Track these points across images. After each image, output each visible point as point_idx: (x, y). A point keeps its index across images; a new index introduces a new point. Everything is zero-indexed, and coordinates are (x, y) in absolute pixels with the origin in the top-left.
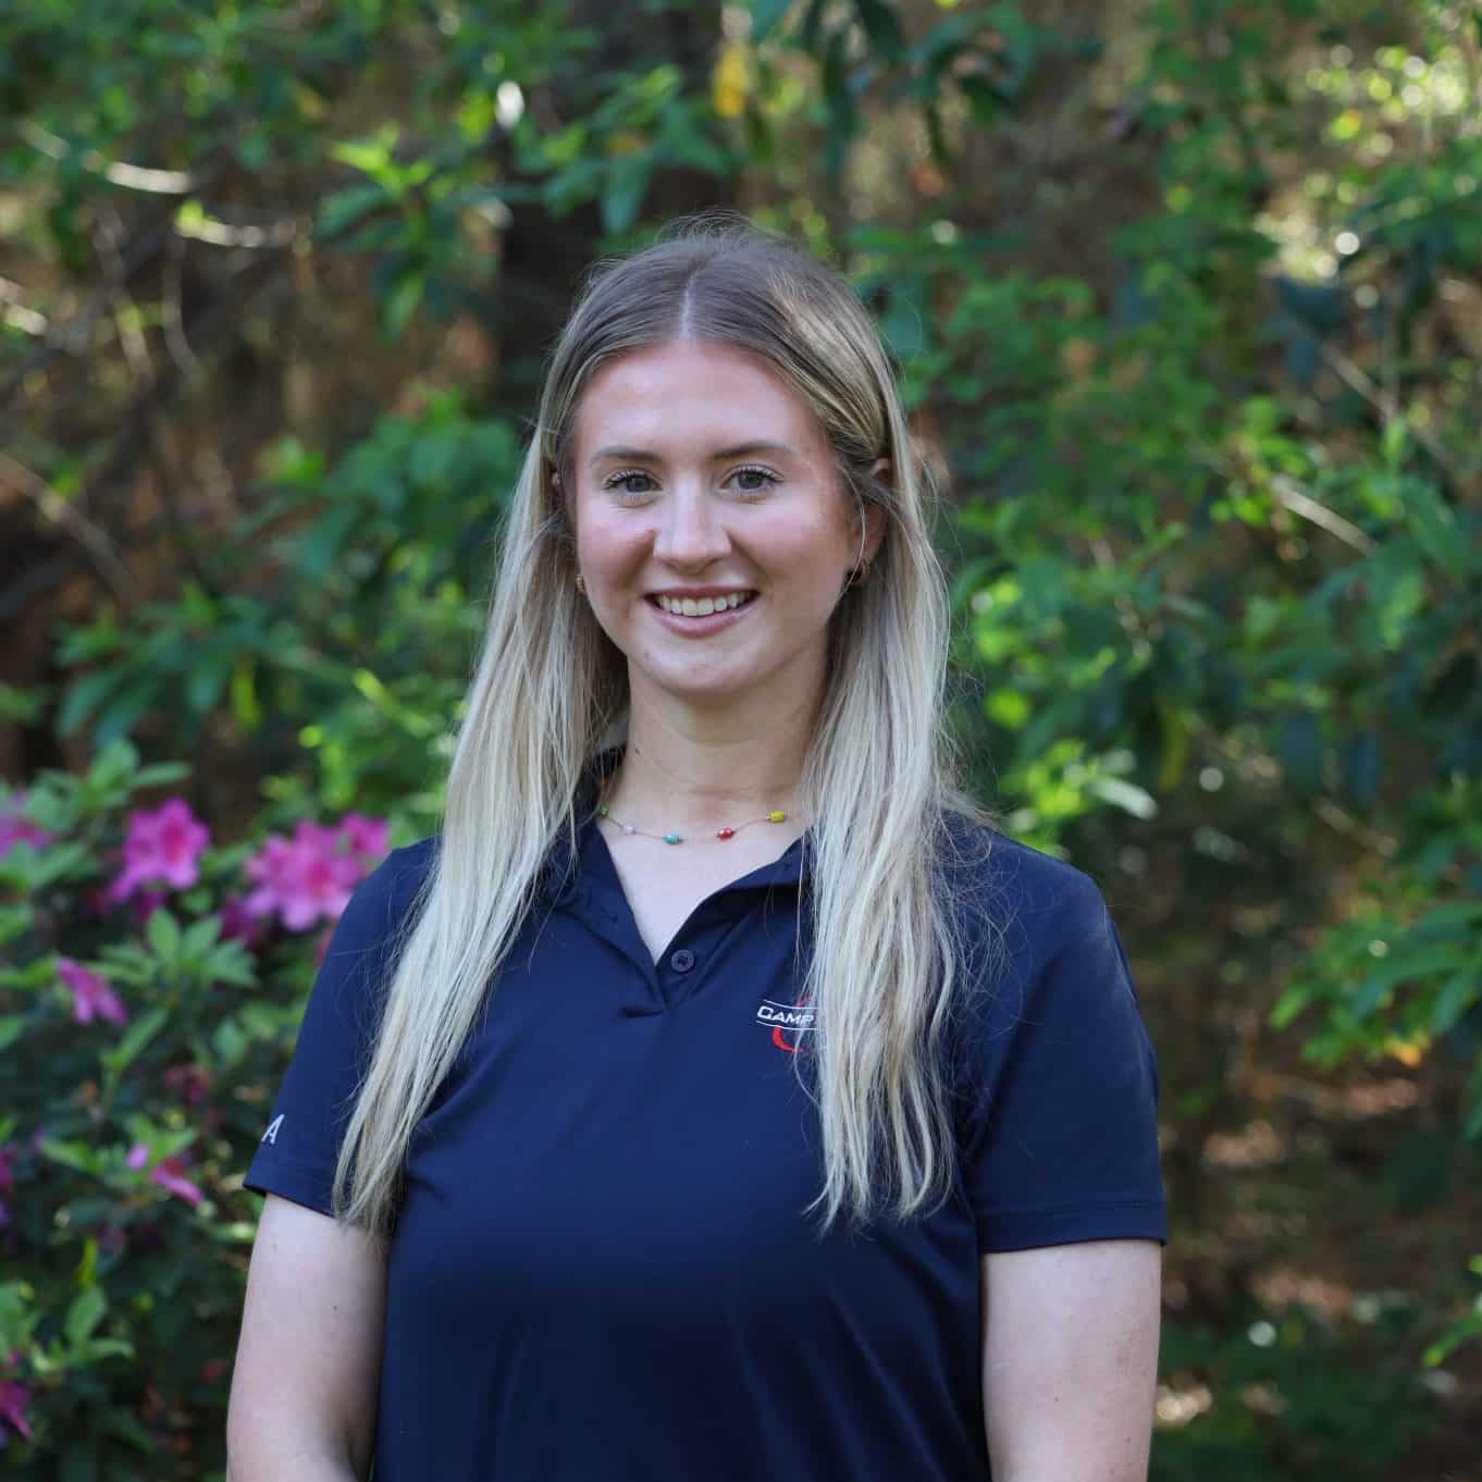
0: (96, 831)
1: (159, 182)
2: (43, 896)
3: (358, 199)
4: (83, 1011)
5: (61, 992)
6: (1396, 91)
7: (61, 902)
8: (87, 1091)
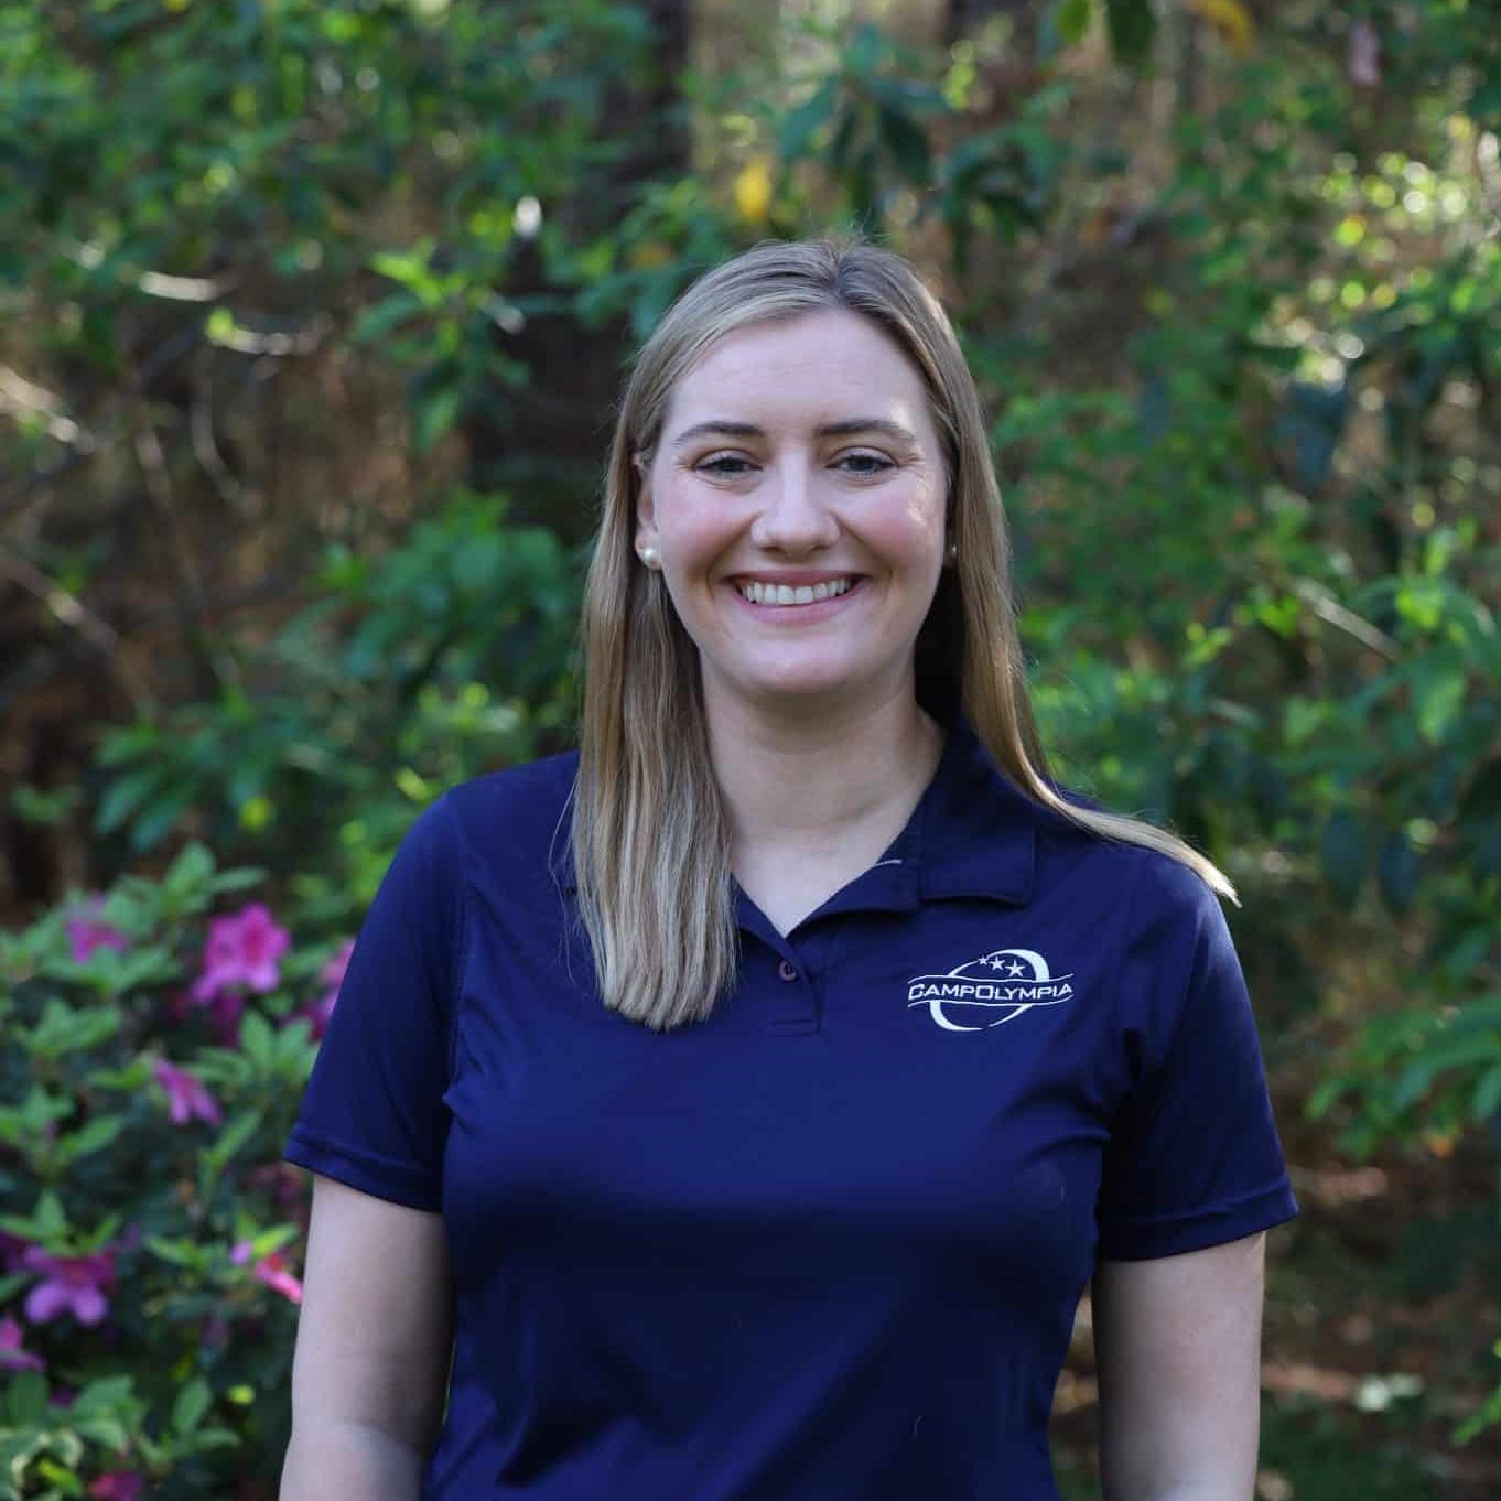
0: (176, 934)
1: (187, 290)
2: (128, 997)
3: (394, 308)
4: (179, 1111)
5: (156, 1094)
6: (1399, 199)
7: (144, 1004)
8: (184, 1189)
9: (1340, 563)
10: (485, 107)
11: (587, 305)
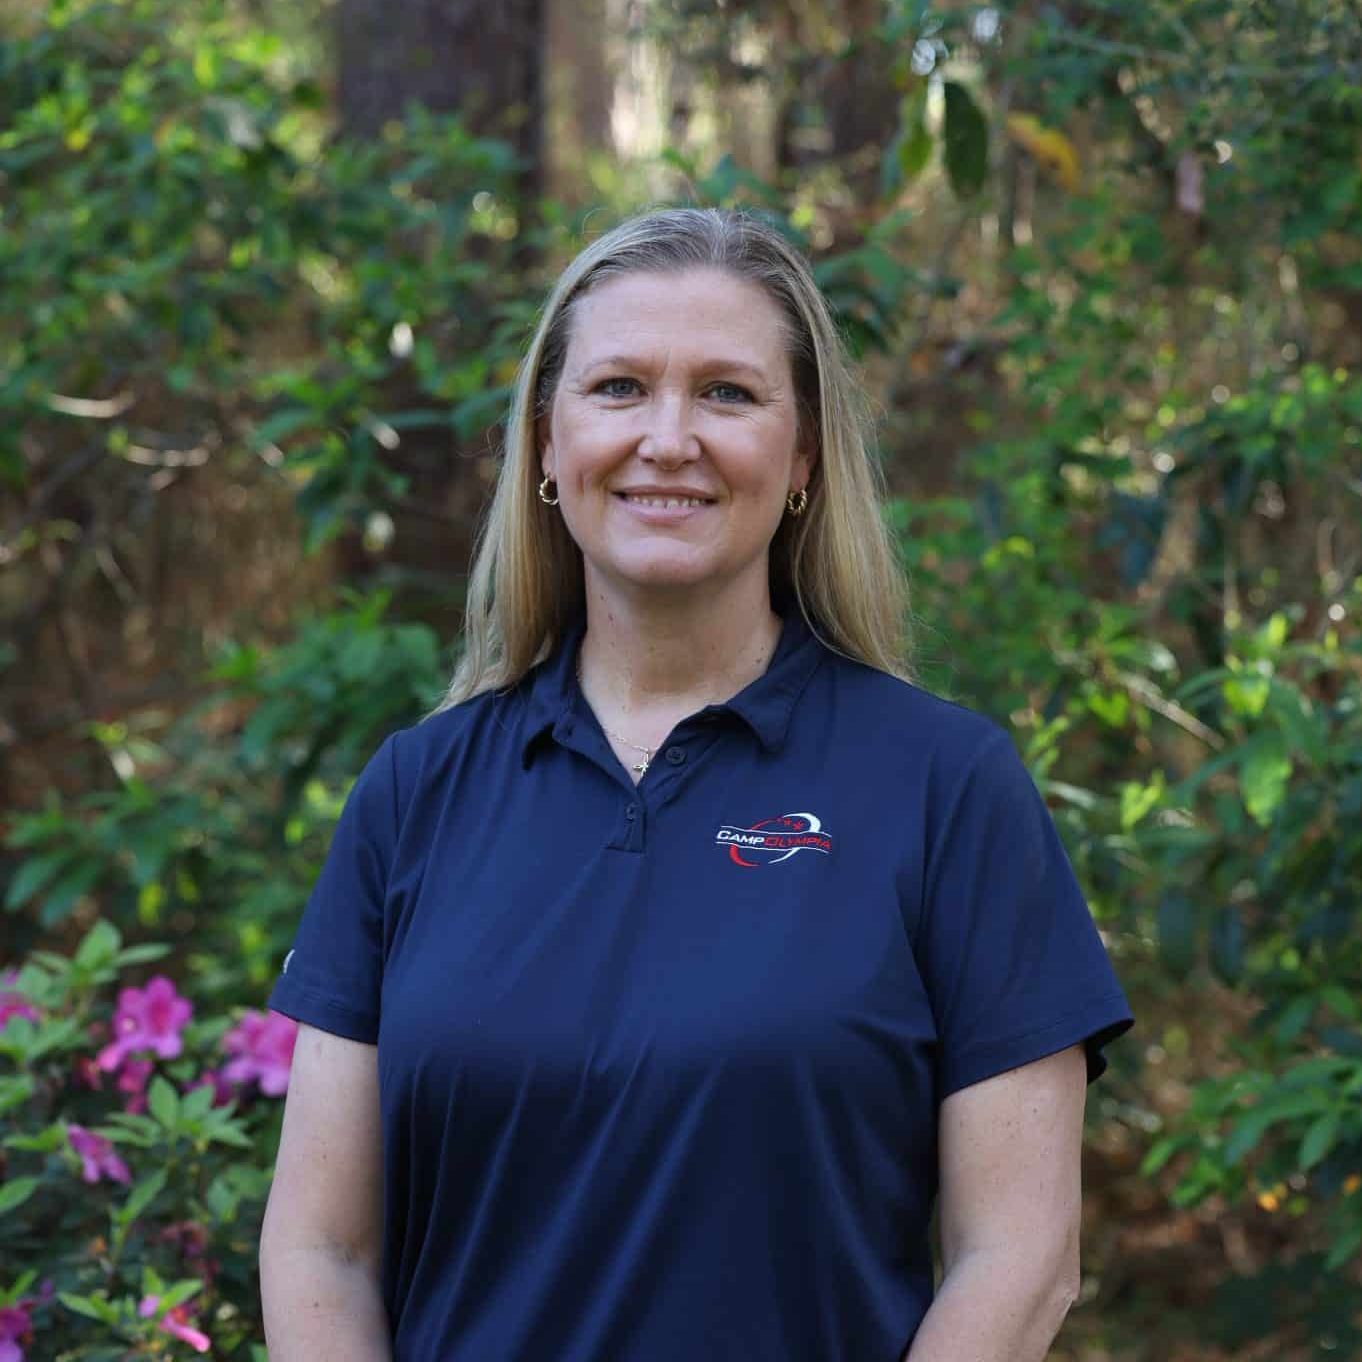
2: (40, 1064)
3: (284, 424)
4: (91, 1173)
5: (68, 1153)
6: (1208, 326)
7: (55, 1071)
8: (98, 1244)
9: (1163, 660)
10: (363, 240)
11: (460, 417)
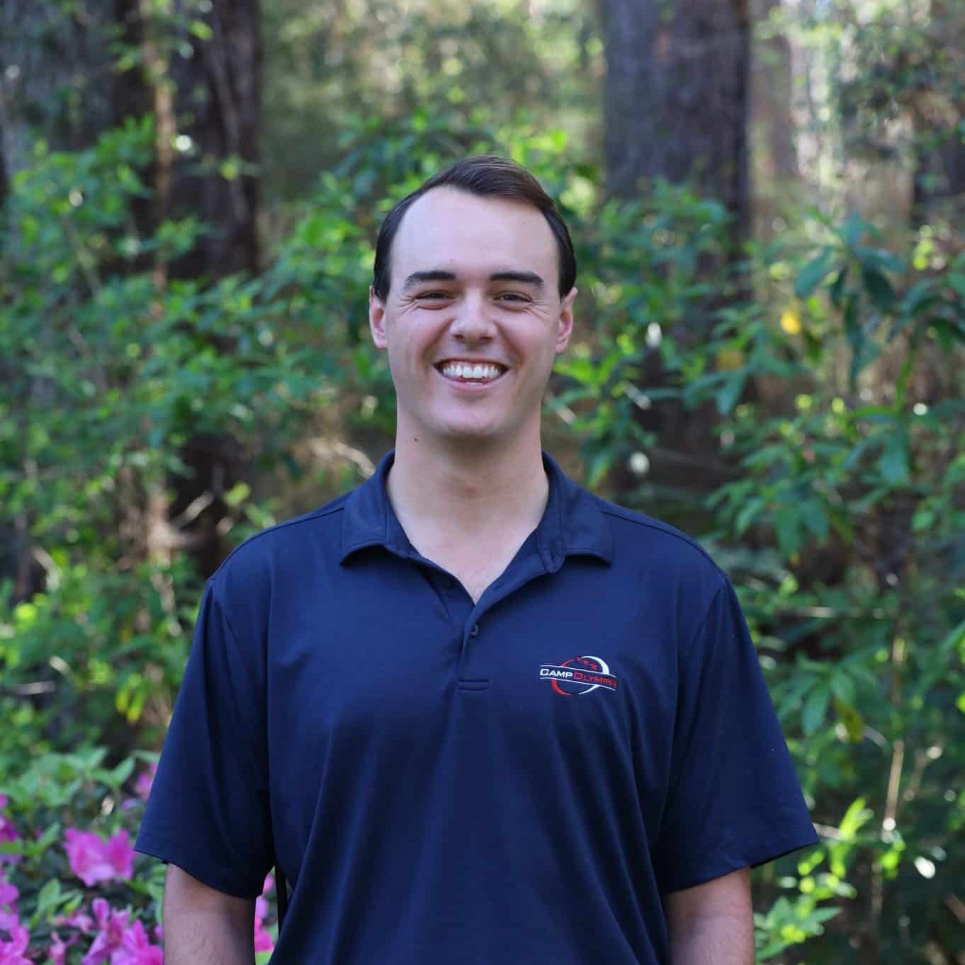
10: (626, 270)
11: (688, 394)
